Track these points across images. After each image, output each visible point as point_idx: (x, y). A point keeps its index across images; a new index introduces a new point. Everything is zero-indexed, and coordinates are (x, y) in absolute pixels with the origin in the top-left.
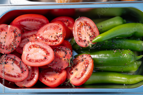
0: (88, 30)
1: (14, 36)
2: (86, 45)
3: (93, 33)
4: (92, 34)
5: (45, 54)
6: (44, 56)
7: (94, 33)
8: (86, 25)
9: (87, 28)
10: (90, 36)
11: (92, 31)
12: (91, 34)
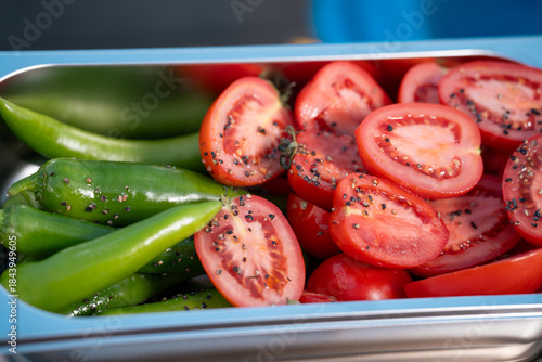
0: (244, 260)
1: (535, 198)
2: (241, 201)
3: (221, 248)
4: (224, 245)
5: (394, 142)
6: (397, 137)
7: (217, 250)
8: (256, 281)
9: (247, 271)
10: (230, 233)
11: (226, 257)
12: (230, 245)
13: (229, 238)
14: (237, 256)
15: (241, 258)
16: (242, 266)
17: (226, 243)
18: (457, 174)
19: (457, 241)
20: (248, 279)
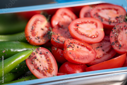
0: (40, 65)
1: (119, 41)
2: (38, 49)
3: (34, 63)
4: (34, 62)
5: (79, 29)
6: (80, 28)
7: (33, 63)
8: (44, 71)
9: (41, 68)
10: (36, 58)
11: (35, 65)
12: (36, 62)
13: (36, 60)
14: (38, 65)
15: (39, 65)
16: (40, 67)
17: (35, 61)
18: (97, 36)
19: (99, 55)
20: (42, 71)
